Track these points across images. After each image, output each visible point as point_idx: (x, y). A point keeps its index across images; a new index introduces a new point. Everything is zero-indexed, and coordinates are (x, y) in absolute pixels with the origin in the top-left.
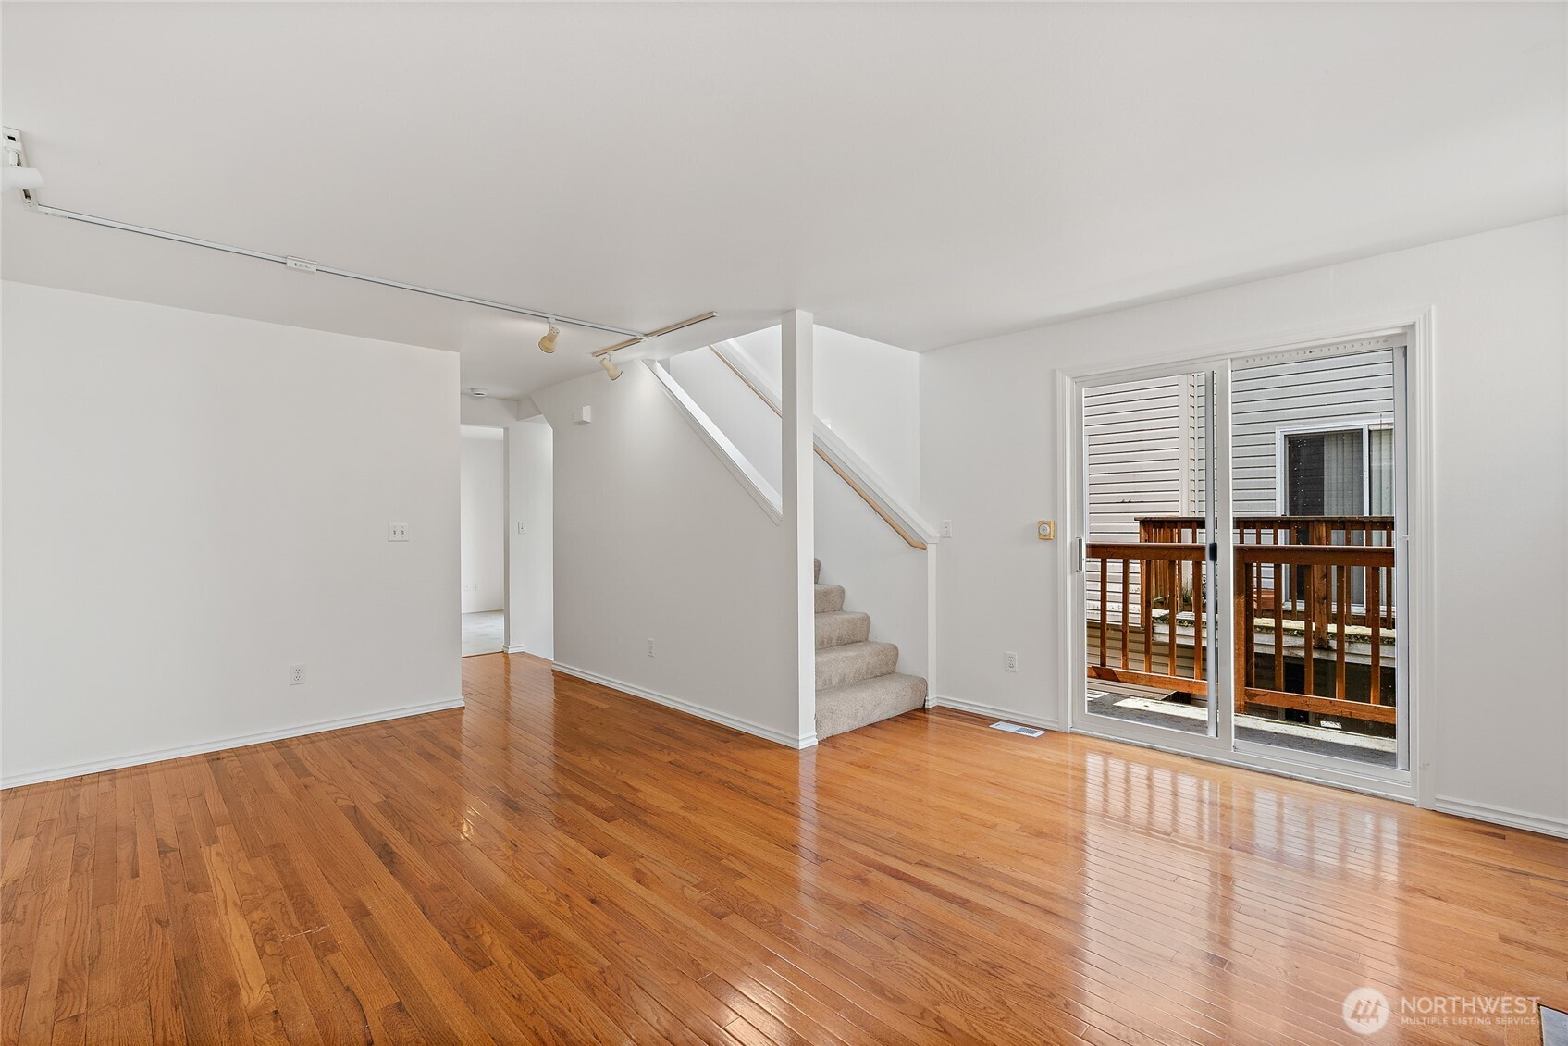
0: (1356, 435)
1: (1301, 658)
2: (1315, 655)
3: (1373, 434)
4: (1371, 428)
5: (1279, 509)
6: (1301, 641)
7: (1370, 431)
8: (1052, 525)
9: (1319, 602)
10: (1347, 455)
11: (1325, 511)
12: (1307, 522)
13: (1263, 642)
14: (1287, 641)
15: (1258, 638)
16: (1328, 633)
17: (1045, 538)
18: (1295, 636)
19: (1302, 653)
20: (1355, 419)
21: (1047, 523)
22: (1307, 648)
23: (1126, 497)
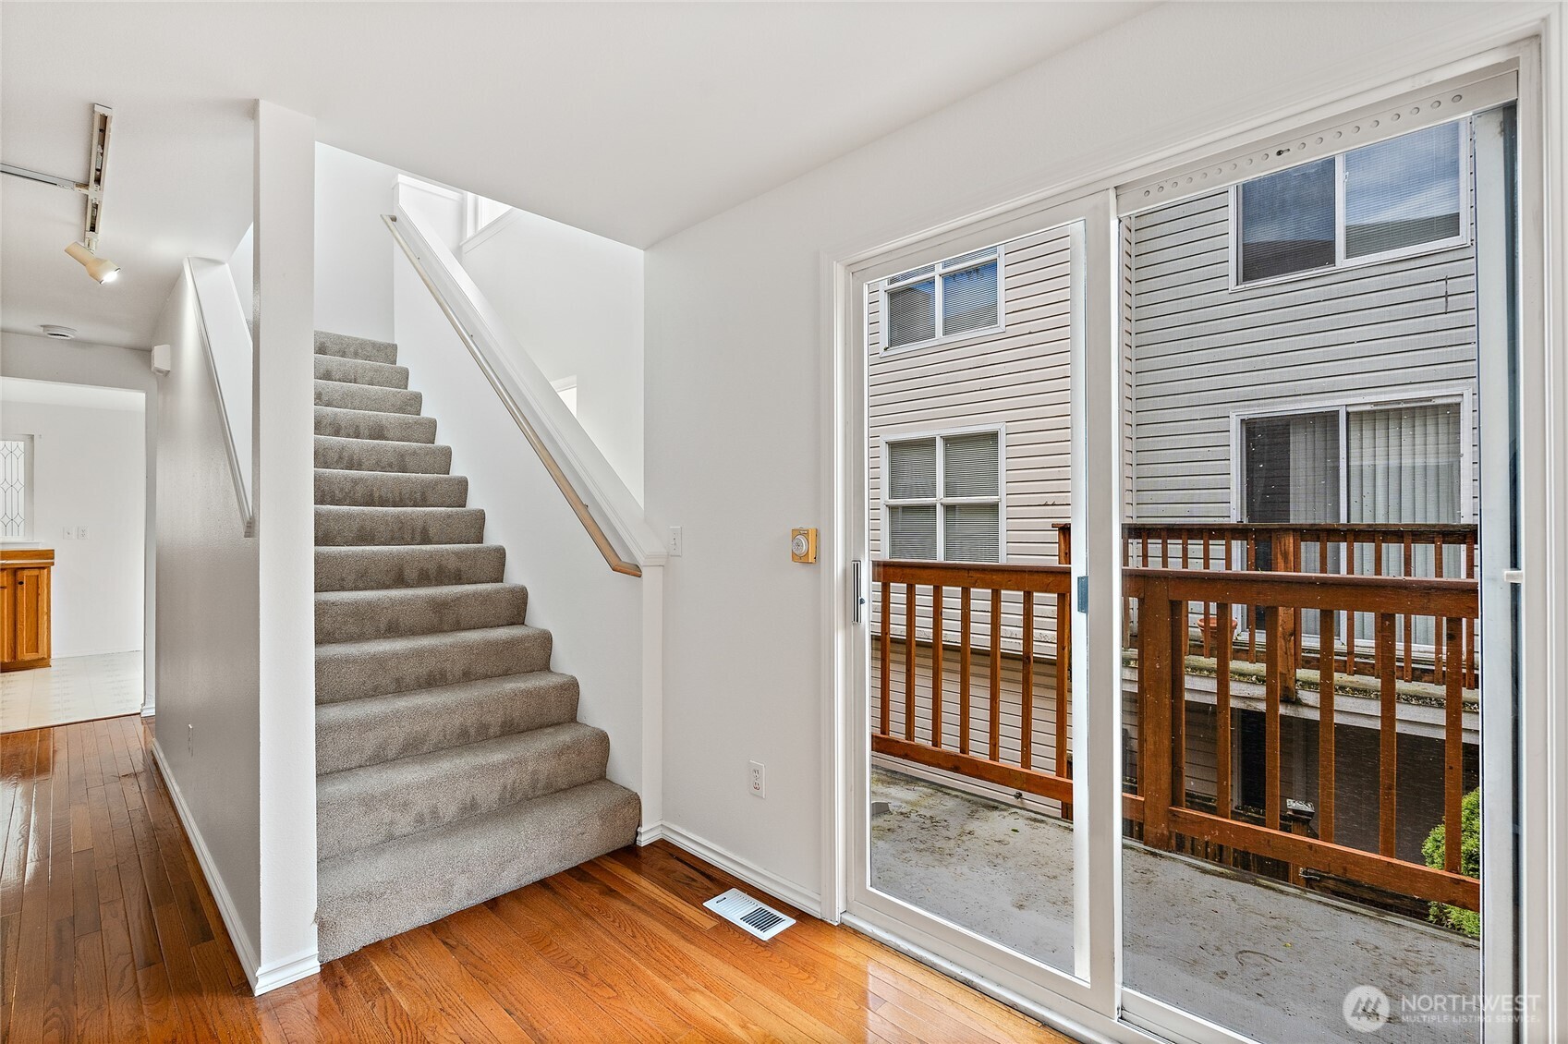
0: (1329, 419)
1: (1262, 714)
2: (1282, 710)
3: (1351, 416)
4: (1350, 409)
5: (1234, 513)
6: (1260, 691)
7: (1348, 414)
8: (812, 537)
9: (1284, 639)
10: (1319, 444)
11: (1291, 517)
12: (1269, 531)
13: (1199, 687)
14: (1235, 688)
15: (1190, 682)
16: (1296, 681)
17: (800, 559)
18: (1254, 683)
19: (1262, 707)
20: (1329, 398)
21: (805, 534)
22: (1270, 698)
23: (1050, 498)
